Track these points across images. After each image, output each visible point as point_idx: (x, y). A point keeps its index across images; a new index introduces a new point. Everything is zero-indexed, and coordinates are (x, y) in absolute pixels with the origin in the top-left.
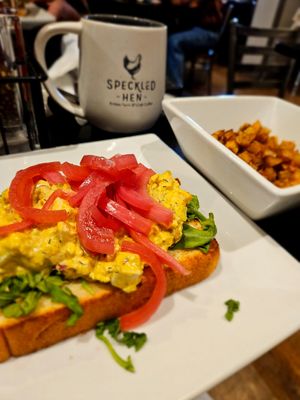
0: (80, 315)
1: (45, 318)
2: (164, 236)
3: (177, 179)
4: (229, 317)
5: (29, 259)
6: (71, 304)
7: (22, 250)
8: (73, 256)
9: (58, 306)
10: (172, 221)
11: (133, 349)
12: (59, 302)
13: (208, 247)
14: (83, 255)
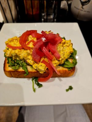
0: (27, 74)
1: (19, 72)
2: (57, 62)
3: (72, 44)
4: (67, 90)
5: (20, 57)
6: (26, 71)
7: (18, 54)
8: (30, 59)
9: (23, 70)
10: (59, 58)
11: (38, 87)
12: (24, 69)
13: (71, 69)
14: (32, 60)
